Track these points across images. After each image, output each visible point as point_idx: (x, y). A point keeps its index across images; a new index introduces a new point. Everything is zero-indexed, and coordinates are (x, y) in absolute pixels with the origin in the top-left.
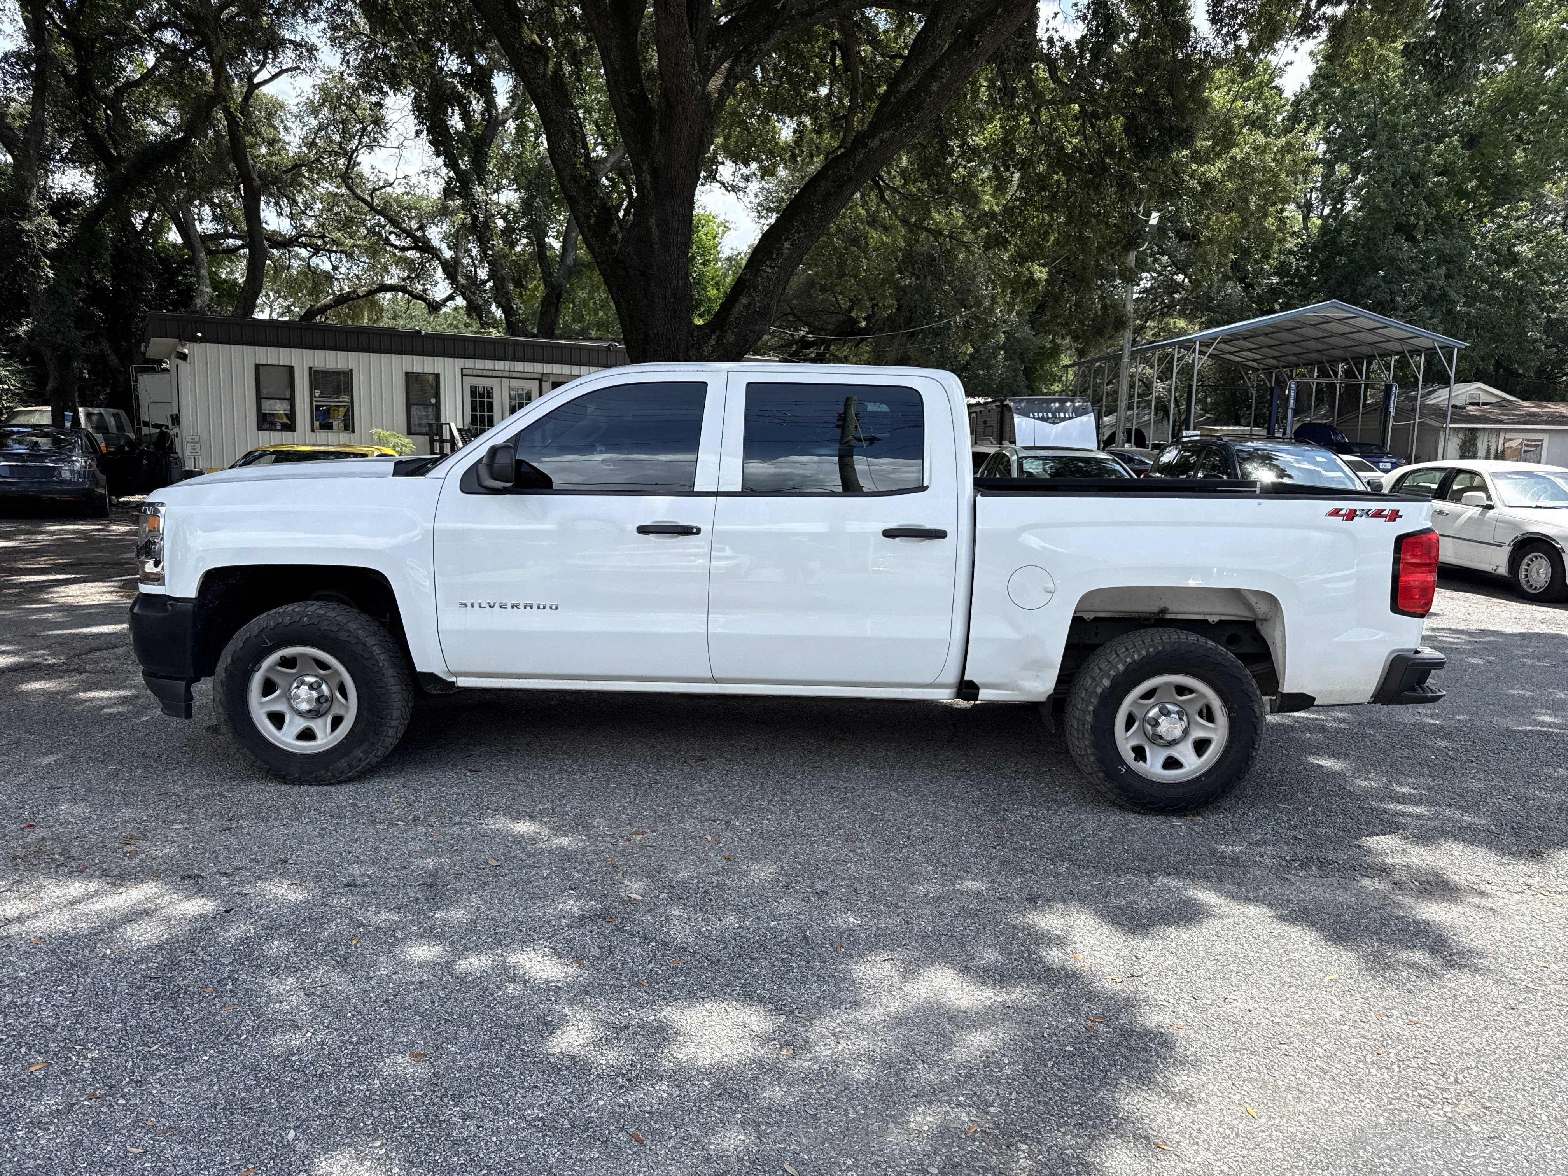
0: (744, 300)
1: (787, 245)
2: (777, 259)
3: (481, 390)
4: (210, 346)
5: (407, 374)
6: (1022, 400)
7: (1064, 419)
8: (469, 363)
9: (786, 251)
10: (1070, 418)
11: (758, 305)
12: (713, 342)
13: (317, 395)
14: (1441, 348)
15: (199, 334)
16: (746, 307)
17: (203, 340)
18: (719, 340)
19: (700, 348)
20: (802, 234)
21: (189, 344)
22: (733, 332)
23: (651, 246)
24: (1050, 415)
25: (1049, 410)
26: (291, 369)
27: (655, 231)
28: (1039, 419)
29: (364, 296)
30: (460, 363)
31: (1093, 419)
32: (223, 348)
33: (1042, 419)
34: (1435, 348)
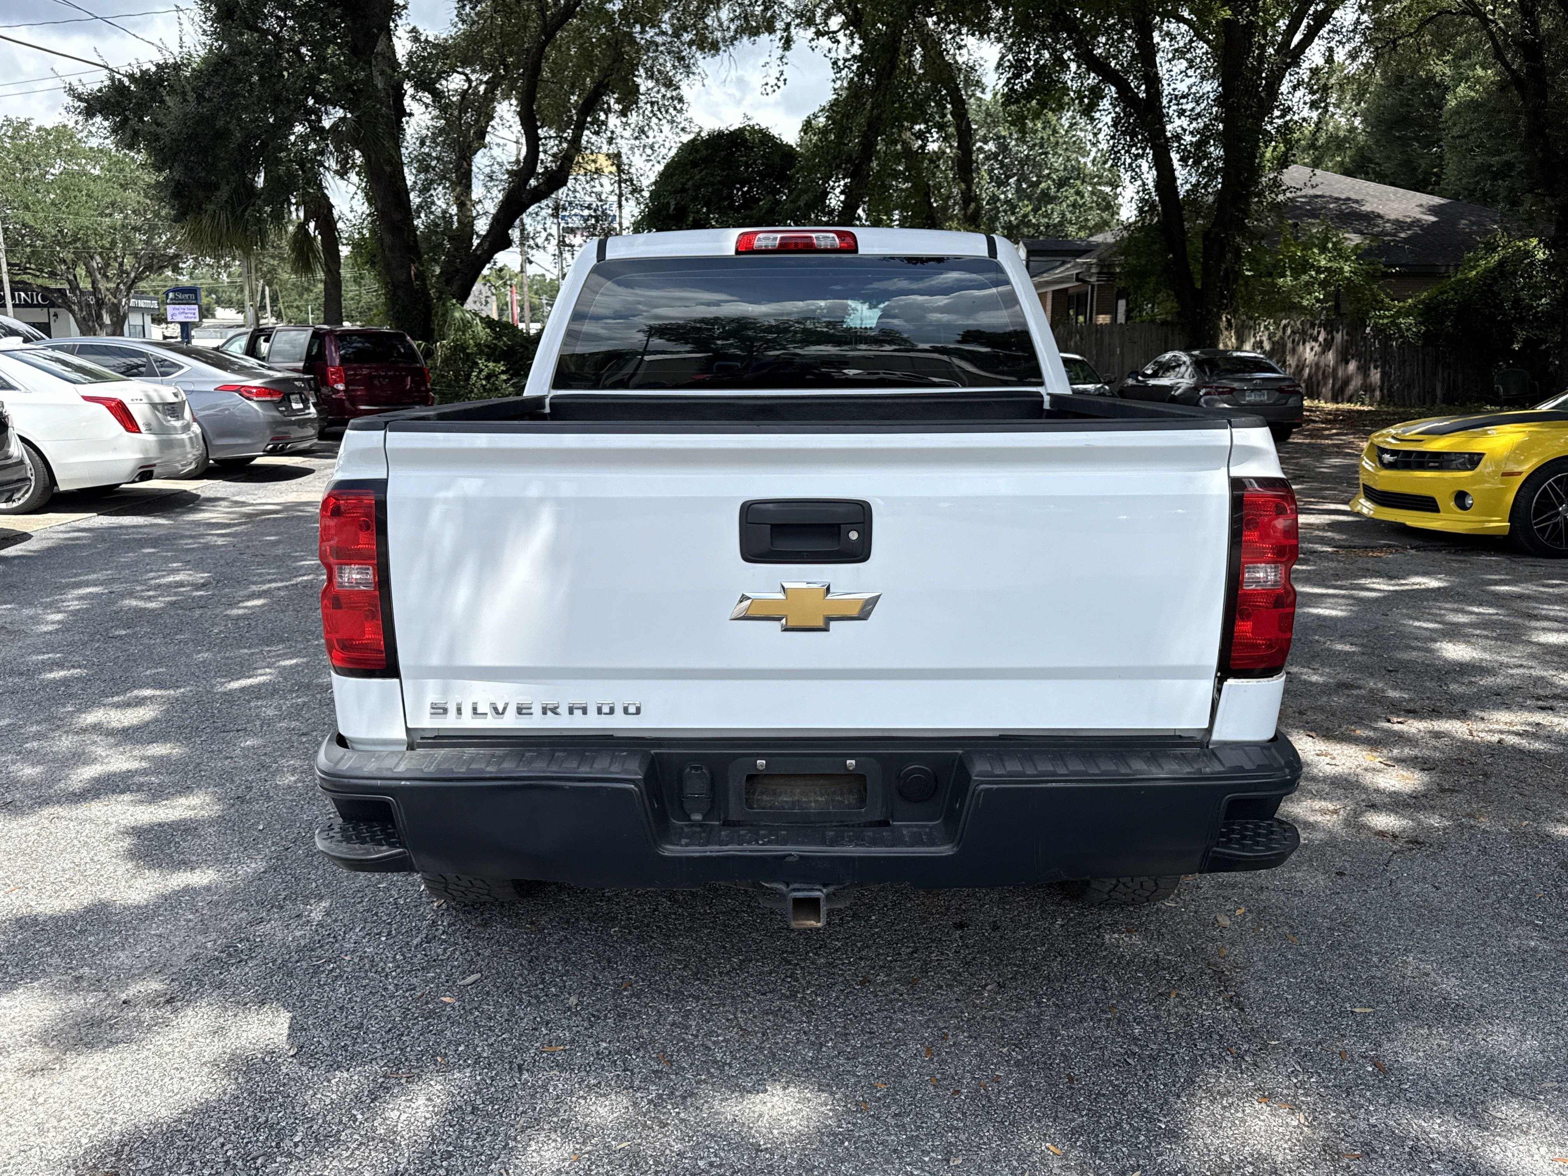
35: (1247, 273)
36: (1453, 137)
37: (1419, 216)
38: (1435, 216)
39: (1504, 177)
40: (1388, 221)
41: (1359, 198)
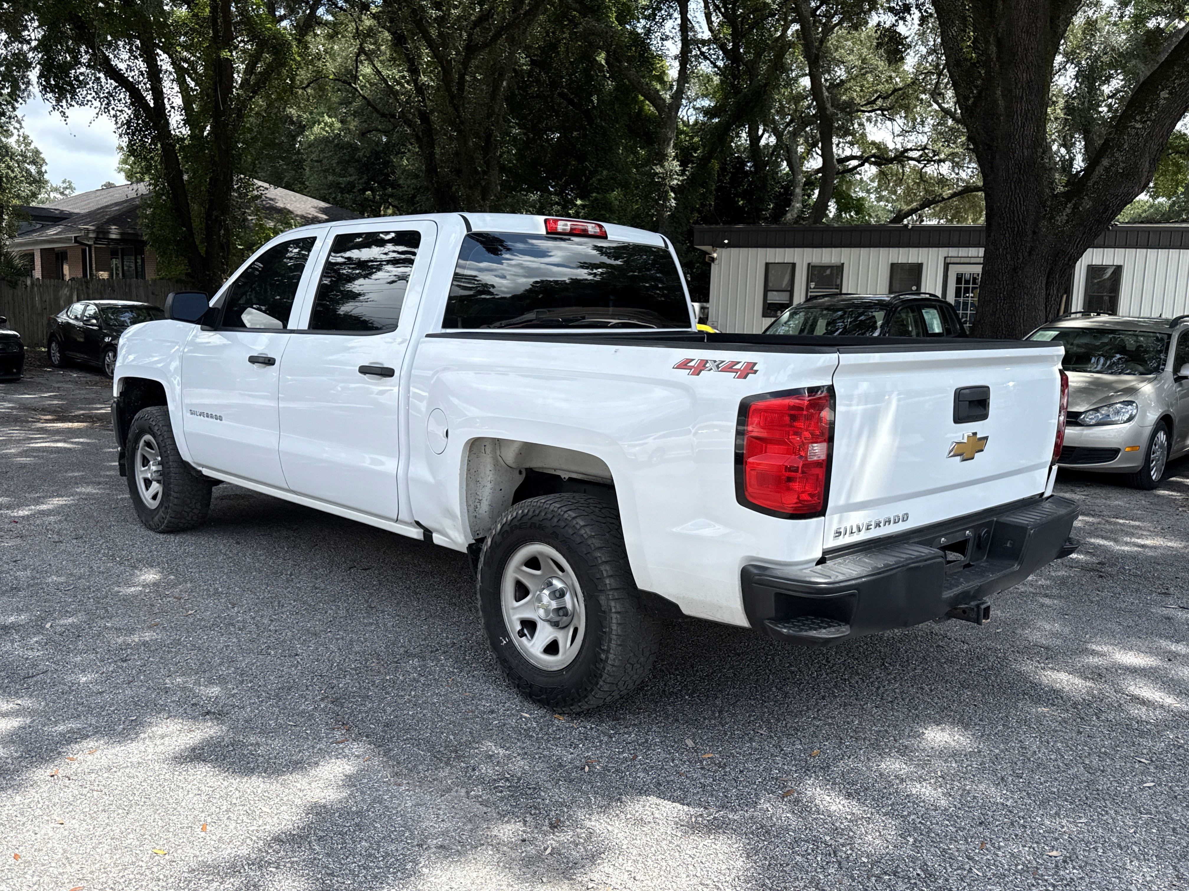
0: (1105, 162)
1: (1164, 94)
2: (1150, 111)
3: (968, 277)
4: (734, 251)
5: (892, 265)
8: (953, 252)
9: (1162, 102)
11: (1122, 165)
12: (1068, 211)
13: (812, 286)
15: (726, 241)
16: (1107, 170)
17: (728, 246)
18: (1075, 207)
19: (1052, 217)
20: (1184, 80)
21: (719, 250)
22: (1090, 198)
23: (998, 119)
26: (794, 265)
27: (1001, 103)
29: (949, 198)
30: (943, 252)
32: (743, 251)
35: (239, 247)
36: (312, 160)
37: (316, 214)
38: (326, 214)
39: (349, 192)
40: (297, 216)
41: (272, 197)
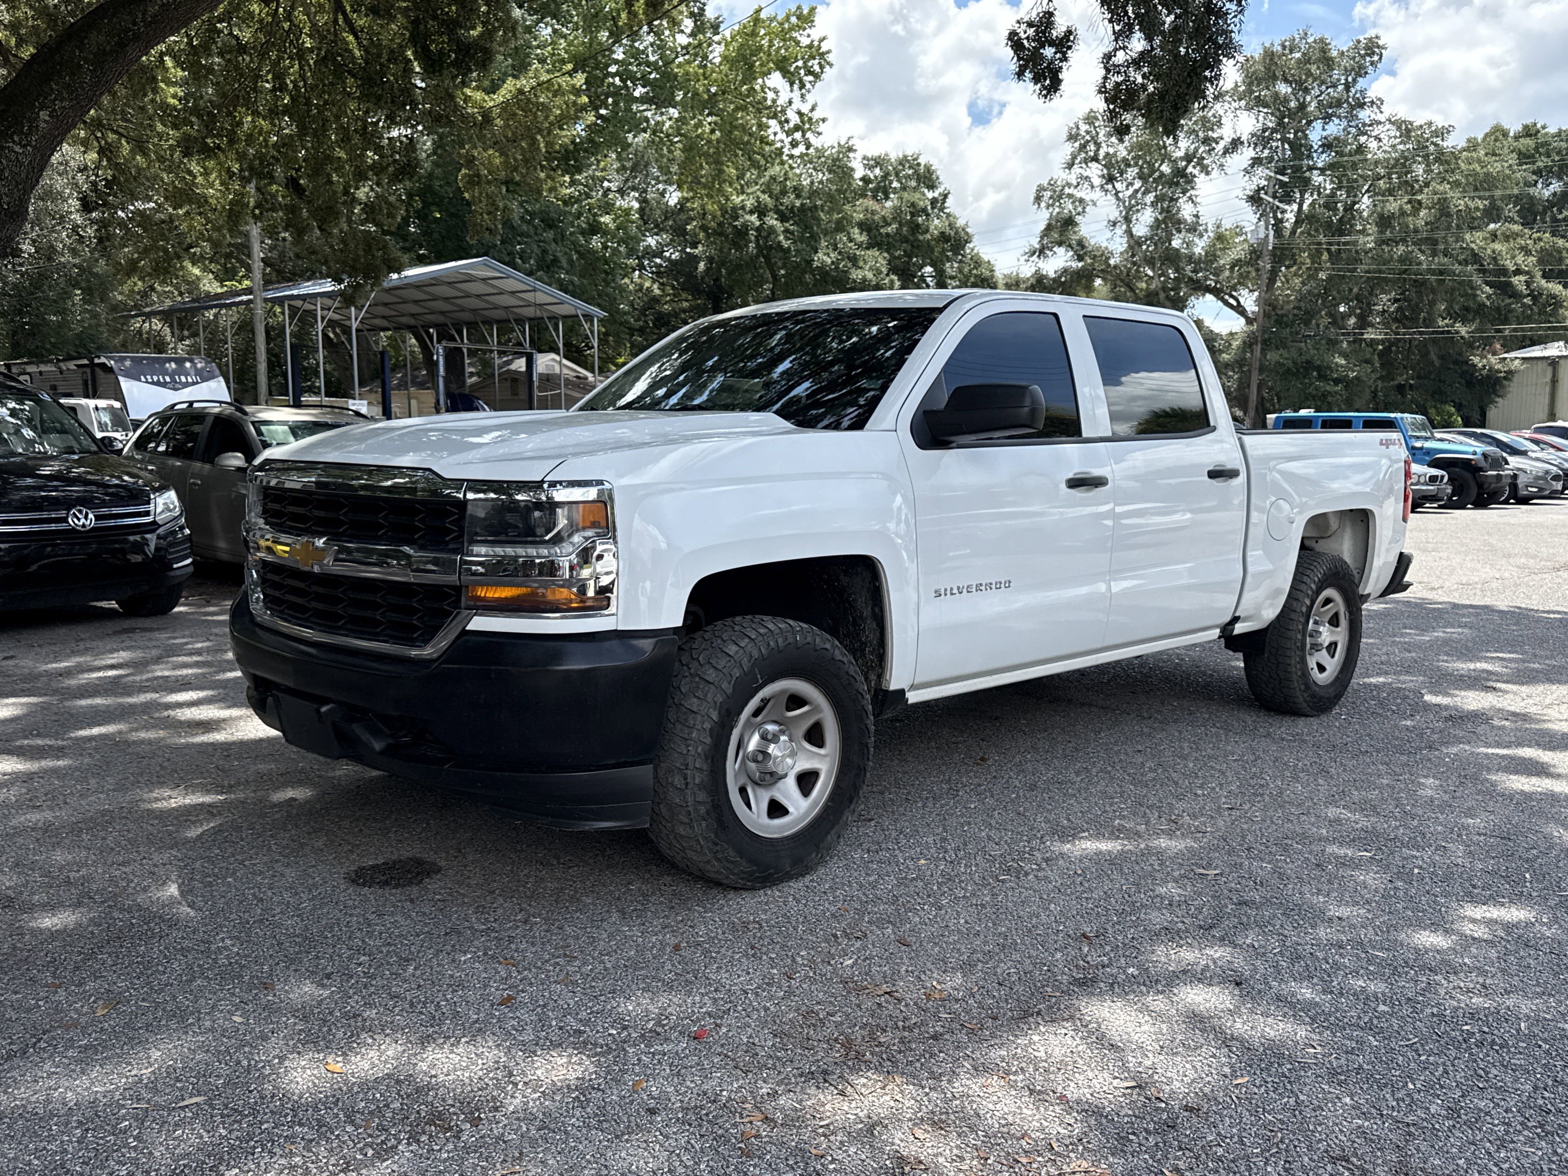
2: (30, 133)
6: (125, 358)
7: (187, 385)
10: (194, 384)
14: (583, 316)
20: (66, 104)
24: (168, 379)
25: (165, 373)
28: (153, 383)
31: (223, 384)
33: (158, 384)
34: (577, 316)
